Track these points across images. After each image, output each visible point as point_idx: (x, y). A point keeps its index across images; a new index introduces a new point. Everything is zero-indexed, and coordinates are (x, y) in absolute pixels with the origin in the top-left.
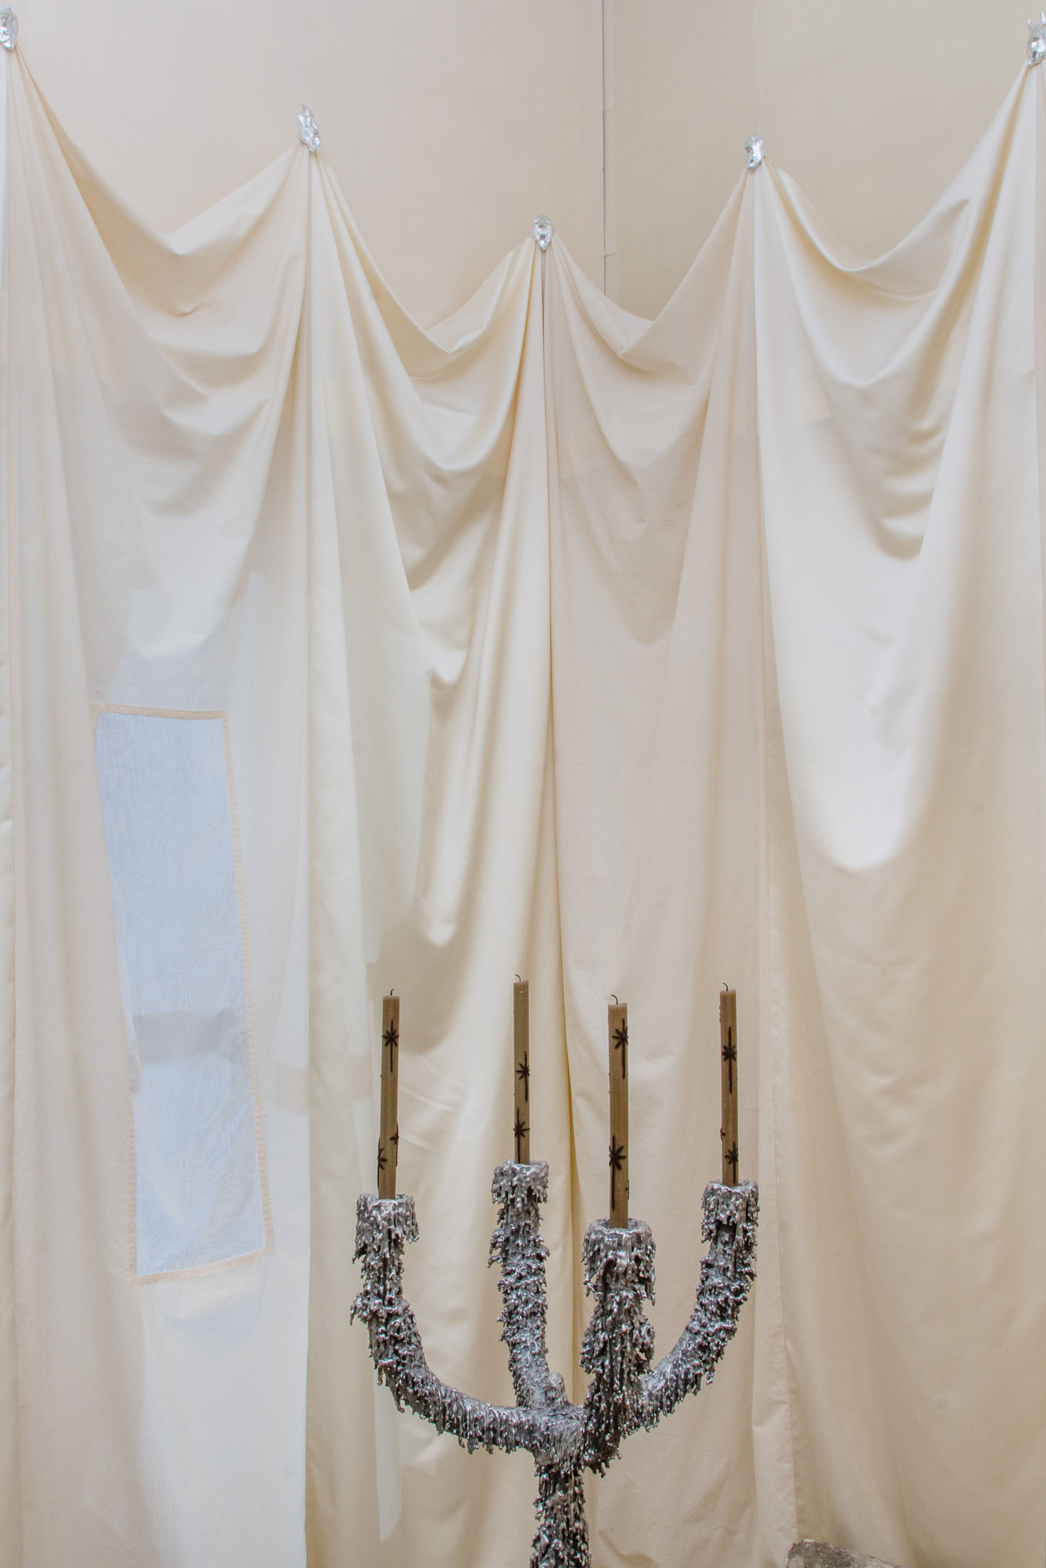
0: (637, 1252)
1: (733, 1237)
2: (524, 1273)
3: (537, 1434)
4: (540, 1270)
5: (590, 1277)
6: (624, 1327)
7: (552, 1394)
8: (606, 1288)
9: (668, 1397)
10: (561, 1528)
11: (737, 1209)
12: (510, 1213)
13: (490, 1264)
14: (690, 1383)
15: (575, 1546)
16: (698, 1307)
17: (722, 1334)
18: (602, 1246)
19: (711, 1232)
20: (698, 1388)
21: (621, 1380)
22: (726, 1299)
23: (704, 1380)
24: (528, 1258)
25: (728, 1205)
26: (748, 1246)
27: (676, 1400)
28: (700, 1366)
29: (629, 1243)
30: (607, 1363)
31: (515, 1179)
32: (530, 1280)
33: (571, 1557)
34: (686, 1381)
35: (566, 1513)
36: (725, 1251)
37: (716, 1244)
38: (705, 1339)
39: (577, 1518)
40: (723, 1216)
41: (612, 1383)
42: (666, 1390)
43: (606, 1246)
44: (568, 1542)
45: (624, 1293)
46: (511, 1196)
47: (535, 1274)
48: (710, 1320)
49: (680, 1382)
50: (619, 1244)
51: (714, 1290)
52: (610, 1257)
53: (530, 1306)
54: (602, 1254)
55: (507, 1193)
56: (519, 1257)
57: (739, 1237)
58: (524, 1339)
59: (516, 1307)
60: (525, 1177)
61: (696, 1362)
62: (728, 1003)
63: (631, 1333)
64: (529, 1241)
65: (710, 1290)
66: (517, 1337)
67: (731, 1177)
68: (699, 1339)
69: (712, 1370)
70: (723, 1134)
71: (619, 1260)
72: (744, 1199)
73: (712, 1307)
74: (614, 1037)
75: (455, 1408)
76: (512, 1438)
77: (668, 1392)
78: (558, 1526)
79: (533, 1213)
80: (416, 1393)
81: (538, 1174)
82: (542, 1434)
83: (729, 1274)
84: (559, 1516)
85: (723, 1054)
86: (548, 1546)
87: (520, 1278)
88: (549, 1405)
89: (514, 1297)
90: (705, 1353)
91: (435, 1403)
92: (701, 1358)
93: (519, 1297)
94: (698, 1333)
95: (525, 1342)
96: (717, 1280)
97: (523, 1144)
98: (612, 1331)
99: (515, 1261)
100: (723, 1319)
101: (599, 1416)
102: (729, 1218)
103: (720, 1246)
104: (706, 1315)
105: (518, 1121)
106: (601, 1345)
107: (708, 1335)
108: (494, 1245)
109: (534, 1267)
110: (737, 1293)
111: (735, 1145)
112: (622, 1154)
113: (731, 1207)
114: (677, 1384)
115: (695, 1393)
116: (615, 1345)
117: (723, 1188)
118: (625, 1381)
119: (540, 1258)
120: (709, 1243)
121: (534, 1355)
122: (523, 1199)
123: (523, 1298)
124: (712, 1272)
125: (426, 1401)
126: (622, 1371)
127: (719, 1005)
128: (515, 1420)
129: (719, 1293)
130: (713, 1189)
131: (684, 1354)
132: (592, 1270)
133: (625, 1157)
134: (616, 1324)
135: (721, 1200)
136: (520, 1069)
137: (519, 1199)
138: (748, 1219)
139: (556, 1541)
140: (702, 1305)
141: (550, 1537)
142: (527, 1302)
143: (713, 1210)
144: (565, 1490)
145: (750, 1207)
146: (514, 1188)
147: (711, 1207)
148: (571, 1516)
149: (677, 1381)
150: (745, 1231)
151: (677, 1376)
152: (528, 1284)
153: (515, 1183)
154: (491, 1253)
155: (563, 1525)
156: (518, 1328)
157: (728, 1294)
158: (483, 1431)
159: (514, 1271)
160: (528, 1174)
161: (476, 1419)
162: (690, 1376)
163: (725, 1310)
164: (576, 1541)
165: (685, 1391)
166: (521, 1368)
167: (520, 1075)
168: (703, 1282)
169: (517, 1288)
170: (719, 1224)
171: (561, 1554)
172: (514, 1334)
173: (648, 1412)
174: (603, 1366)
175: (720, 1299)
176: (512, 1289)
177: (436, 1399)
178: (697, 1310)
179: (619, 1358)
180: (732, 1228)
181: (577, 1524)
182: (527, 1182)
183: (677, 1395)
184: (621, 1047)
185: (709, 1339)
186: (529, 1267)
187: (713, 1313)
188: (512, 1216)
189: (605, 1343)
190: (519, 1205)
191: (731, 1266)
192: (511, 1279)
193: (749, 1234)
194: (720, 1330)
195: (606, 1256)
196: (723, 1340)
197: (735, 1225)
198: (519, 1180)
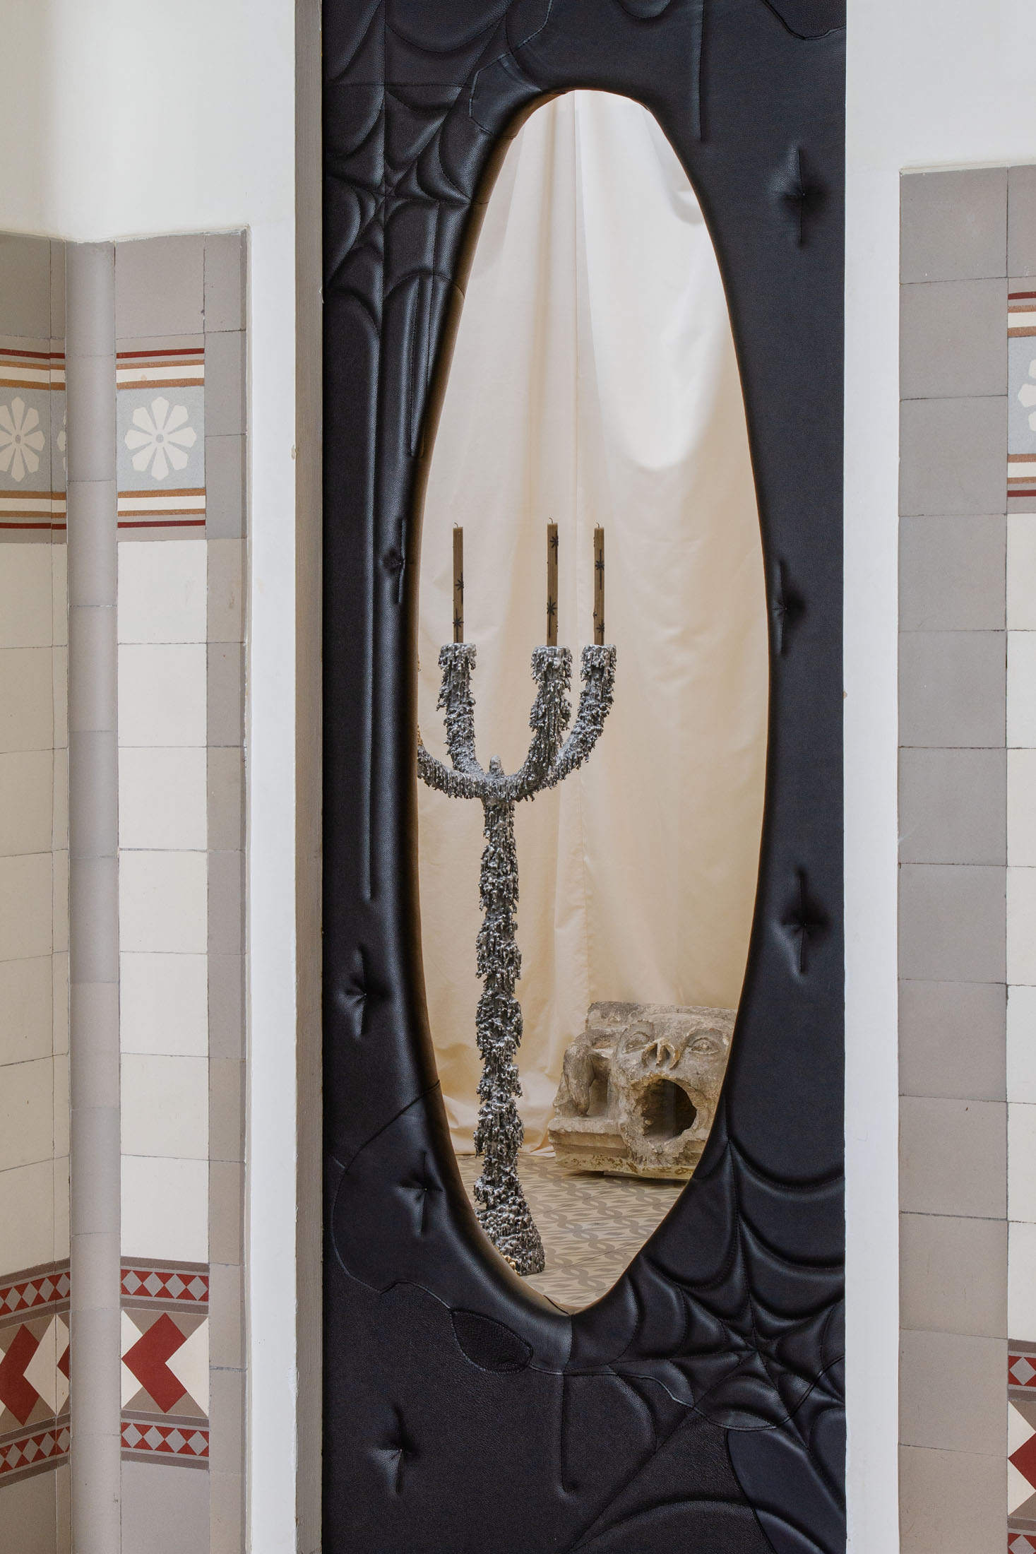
0: (564, 659)
1: (602, 676)
2: (462, 712)
3: (488, 788)
4: (471, 712)
5: (537, 675)
6: (557, 700)
7: (494, 767)
8: (546, 679)
9: (562, 770)
10: (502, 840)
11: (605, 658)
12: (452, 675)
13: (438, 708)
14: (576, 762)
15: (510, 852)
16: (579, 719)
17: (595, 733)
18: (545, 656)
19: (588, 672)
20: (580, 766)
21: (554, 729)
22: (598, 712)
23: (583, 761)
24: (464, 703)
25: (599, 656)
26: (611, 681)
27: (567, 772)
28: (581, 752)
29: (560, 654)
30: (546, 720)
31: (457, 652)
32: (466, 716)
33: (508, 859)
34: (573, 760)
35: (505, 833)
36: (596, 685)
37: (590, 681)
38: (584, 736)
39: (511, 837)
40: (596, 663)
41: (549, 731)
42: (561, 765)
43: (547, 655)
44: (506, 850)
45: (557, 681)
46: (454, 663)
47: (467, 713)
48: (588, 725)
49: (569, 761)
50: (555, 654)
51: (590, 707)
52: (550, 660)
53: (467, 731)
54: (546, 660)
55: (451, 661)
56: (458, 703)
57: (606, 675)
58: (463, 751)
59: (458, 732)
60: (464, 651)
61: (579, 750)
62: (599, 535)
63: (560, 704)
64: (464, 693)
65: (587, 708)
66: (459, 750)
67: (600, 638)
68: (581, 736)
69: (587, 755)
70: (595, 615)
71: (555, 662)
72: (609, 652)
73: (589, 718)
74: (551, 541)
75: (441, 771)
76: (473, 789)
77: (563, 767)
78: (500, 840)
79: (467, 675)
80: (420, 759)
81: (471, 649)
82: (490, 787)
83: (599, 698)
84: (501, 834)
85: (596, 566)
86: (494, 853)
87: (460, 715)
88: (493, 773)
89: (456, 726)
90: (584, 745)
91: (430, 767)
92: (581, 747)
93: (460, 726)
94: (580, 733)
95: (465, 752)
96: (592, 702)
97: (459, 632)
98: (549, 703)
99: (456, 705)
100: (595, 724)
101: (539, 753)
102: (600, 663)
103: (593, 682)
104: (584, 722)
105: (457, 617)
106: (543, 711)
107: (586, 733)
108: (441, 696)
109: (468, 708)
110: (604, 709)
111: (603, 621)
112: (554, 606)
113: (601, 657)
114: (568, 763)
115: (578, 768)
116: (551, 710)
117: (596, 646)
118: (556, 731)
119: (470, 704)
120: (585, 681)
121: (471, 759)
122: (462, 665)
123: (462, 727)
124: (588, 698)
125: (425, 765)
126: (555, 724)
127: (594, 536)
128: (475, 780)
129: (593, 709)
130: (590, 647)
131: (571, 745)
132: (538, 671)
133: (556, 608)
134: (552, 699)
135: (595, 653)
136: (458, 583)
137: (459, 665)
138: (611, 666)
139: (499, 849)
140: (581, 718)
141: (495, 848)
142: (464, 730)
143: (589, 660)
144: (504, 820)
145: (612, 656)
146: (456, 658)
147: (589, 658)
148: (508, 834)
149: (567, 761)
150: (609, 672)
151: (568, 758)
152: (465, 719)
153: (457, 655)
154: (439, 701)
155: (503, 839)
156: (460, 745)
157: (599, 709)
158: (457, 785)
159: (455, 711)
160: (465, 648)
161: (453, 778)
162: (576, 757)
163: (597, 719)
164: (510, 849)
165: (573, 767)
166: (464, 766)
167: (457, 587)
168: (582, 704)
169: (458, 721)
170: (593, 667)
171: (502, 855)
172: (457, 749)
173: (551, 778)
174: (544, 722)
175: (594, 712)
176: (455, 722)
177: (431, 764)
178: (578, 722)
179: (553, 718)
180: (601, 670)
181: (511, 840)
182: (465, 654)
183: (567, 769)
184: (555, 547)
185: (587, 736)
186: (465, 709)
187: (589, 721)
188: (453, 677)
189: (545, 709)
190: (460, 668)
191: (600, 694)
192: (453, 716)
193: (611, 674)
194: (593, 730)
195: (548, 661)
196: (596, 736)
197: (603, 667)
198: (460, 652)
